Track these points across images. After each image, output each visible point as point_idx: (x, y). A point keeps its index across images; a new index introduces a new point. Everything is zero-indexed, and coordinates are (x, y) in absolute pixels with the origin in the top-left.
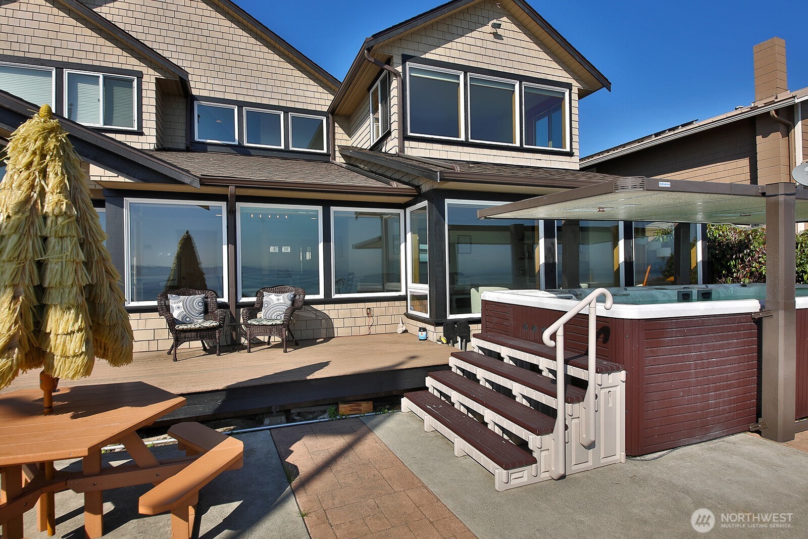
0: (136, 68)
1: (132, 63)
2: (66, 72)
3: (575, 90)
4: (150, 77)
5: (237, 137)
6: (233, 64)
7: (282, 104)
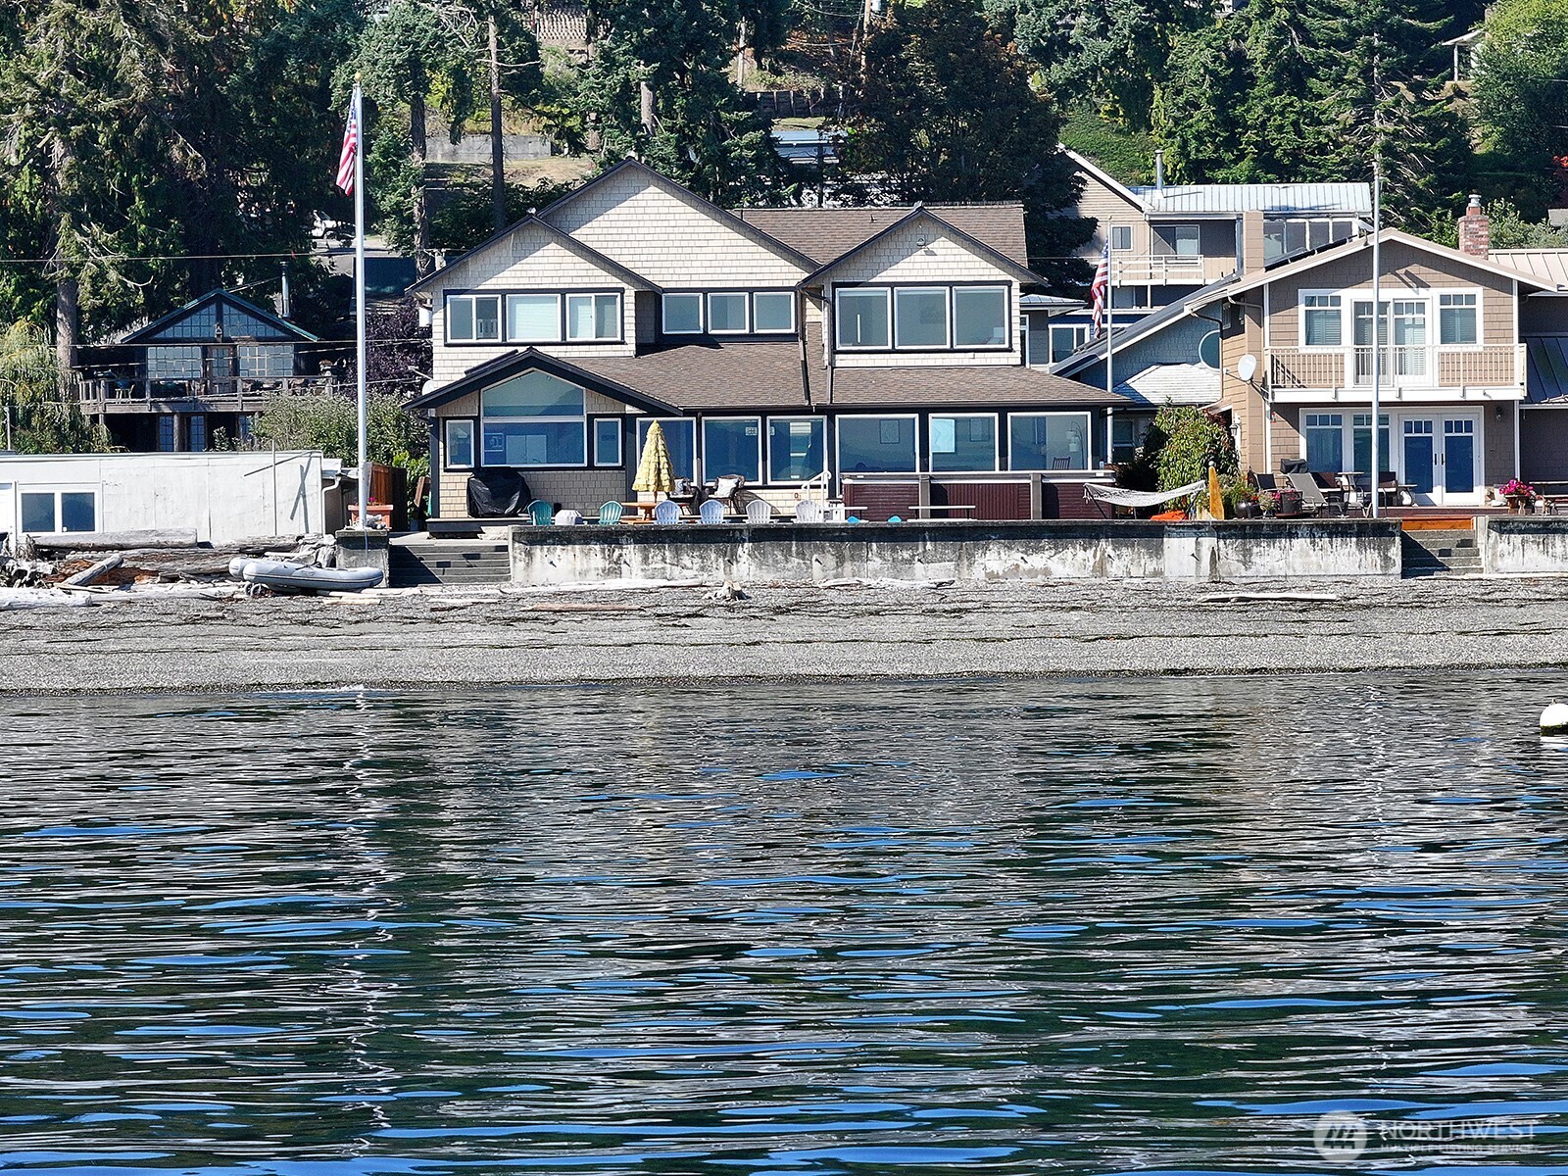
0: (619, 286)
1: (614, 282)
2: (568, 296)
3: (1016, 285)
4: (630, 294)
5: (701, 325)
6: (697, 250)
7: (748, 284)
